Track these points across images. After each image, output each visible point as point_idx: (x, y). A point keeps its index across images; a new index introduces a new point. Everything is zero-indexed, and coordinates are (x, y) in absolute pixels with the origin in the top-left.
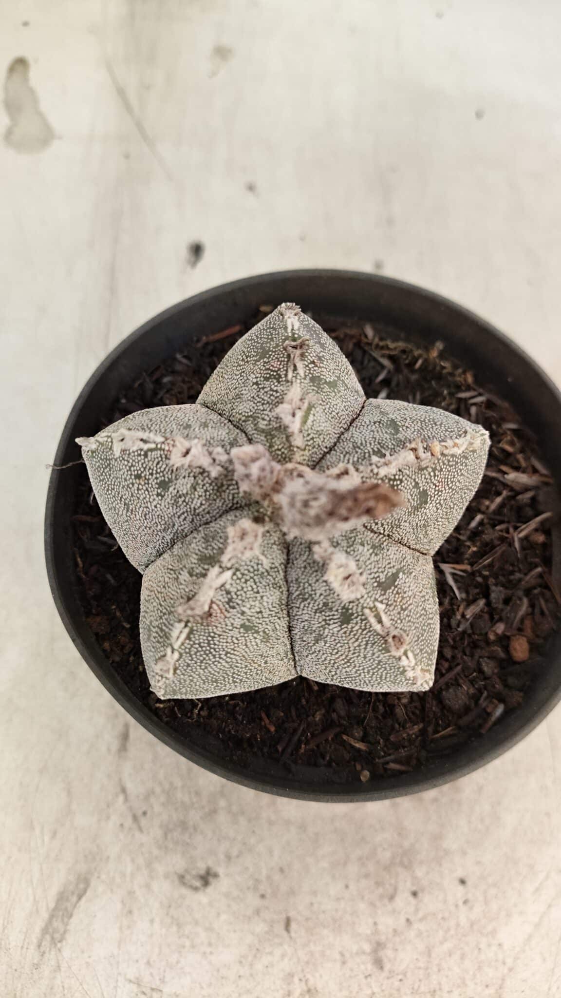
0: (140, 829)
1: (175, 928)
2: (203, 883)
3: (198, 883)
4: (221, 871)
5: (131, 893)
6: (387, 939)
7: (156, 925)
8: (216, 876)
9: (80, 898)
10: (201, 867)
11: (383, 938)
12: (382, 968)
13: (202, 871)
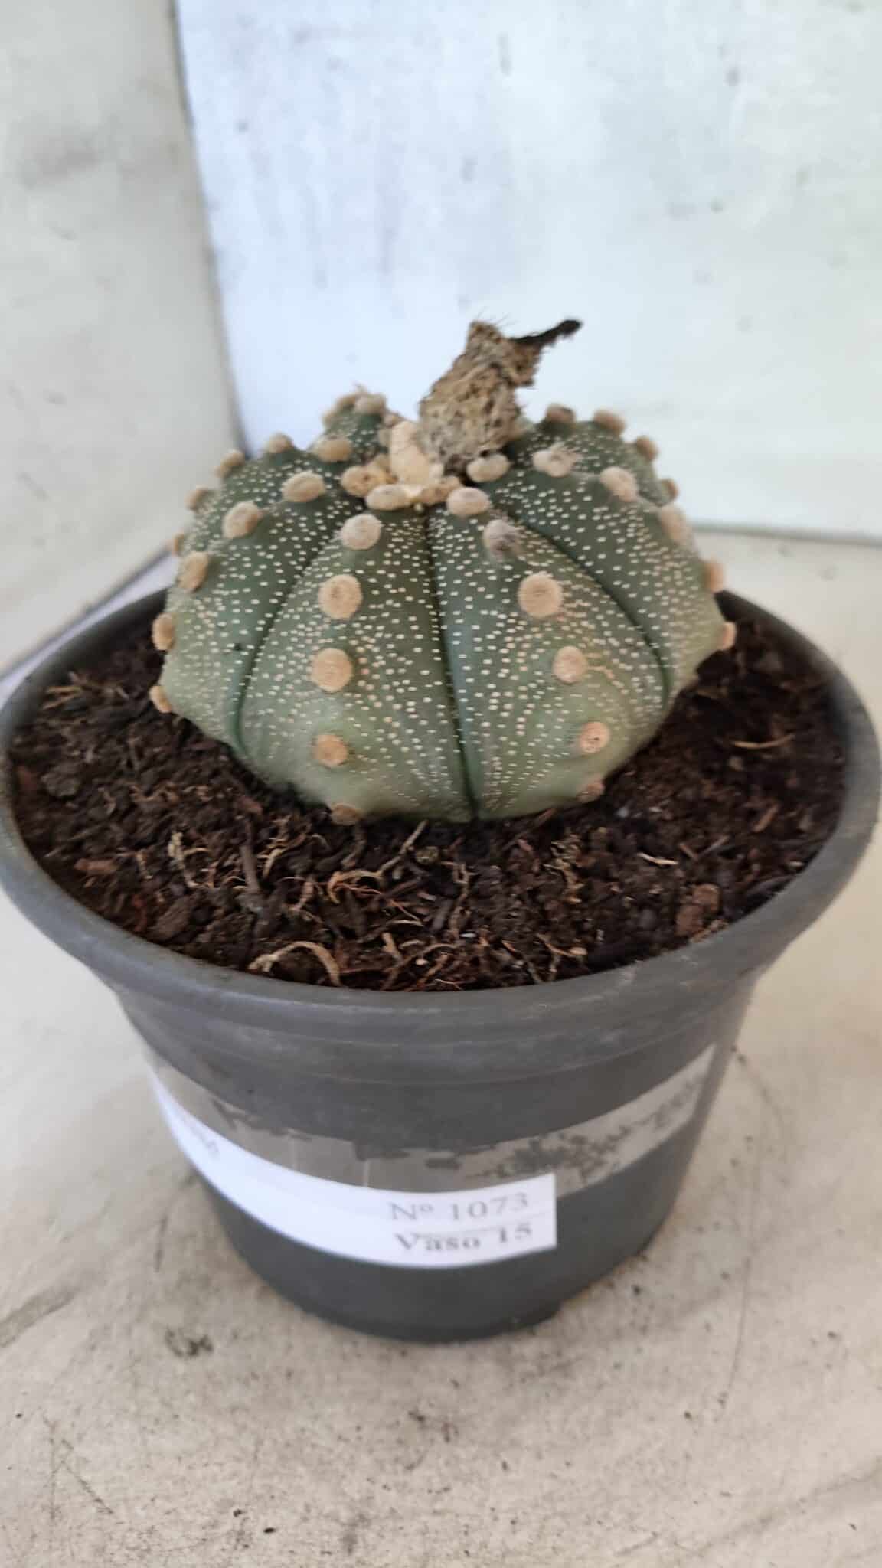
0: (158, 1268)
1: (129, 1386)
2: (190, 1350)
3: (184, 1348)
4: (218, 1345)
5: (107, 1328)
6: (376, 1517)
7: (111, 1374)
8: (209, 1348)
9: (51, 1310)
10: (199, 1332)
11: (372, 1513)
12: (350, 1551)
13: (197, 1338)
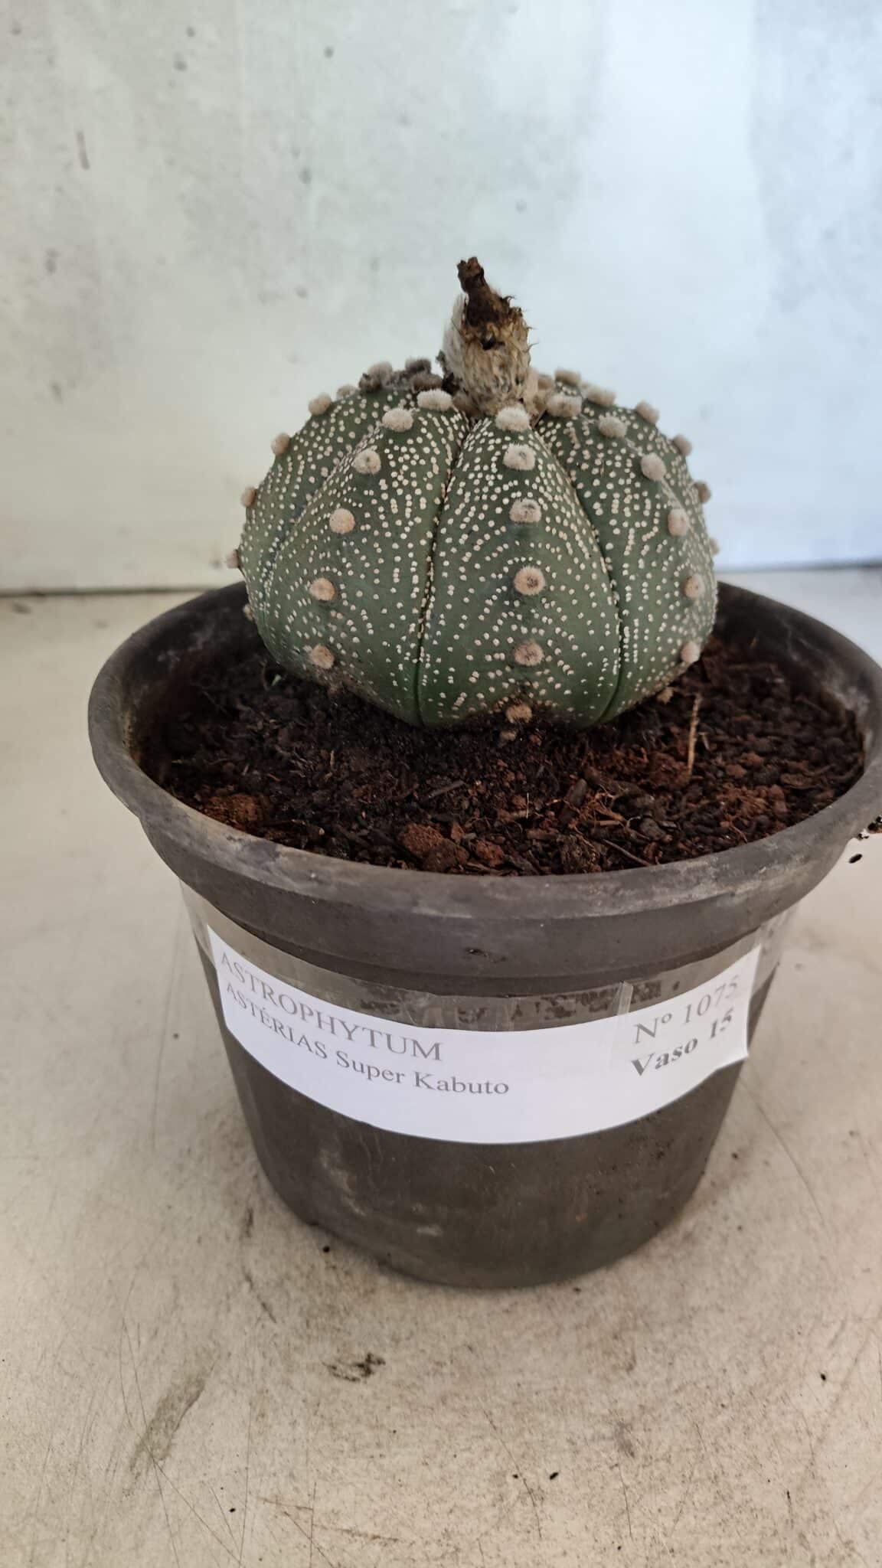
1: (327, 1430)
2: (363, 1372)
3: (356, 1373)
4: (386, 1356)
5: (262, 1392)
6: (633, 1418)
7: (300, 1429)
8: (380, 1362)
9: (190, 1405)
10: (359, 1354)
11: (627, 1418)
12: (632, 1454)
13: (362, 1360)
